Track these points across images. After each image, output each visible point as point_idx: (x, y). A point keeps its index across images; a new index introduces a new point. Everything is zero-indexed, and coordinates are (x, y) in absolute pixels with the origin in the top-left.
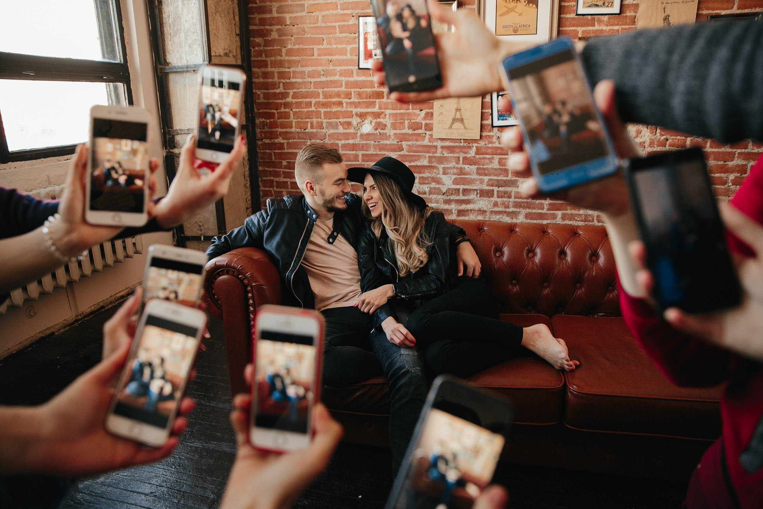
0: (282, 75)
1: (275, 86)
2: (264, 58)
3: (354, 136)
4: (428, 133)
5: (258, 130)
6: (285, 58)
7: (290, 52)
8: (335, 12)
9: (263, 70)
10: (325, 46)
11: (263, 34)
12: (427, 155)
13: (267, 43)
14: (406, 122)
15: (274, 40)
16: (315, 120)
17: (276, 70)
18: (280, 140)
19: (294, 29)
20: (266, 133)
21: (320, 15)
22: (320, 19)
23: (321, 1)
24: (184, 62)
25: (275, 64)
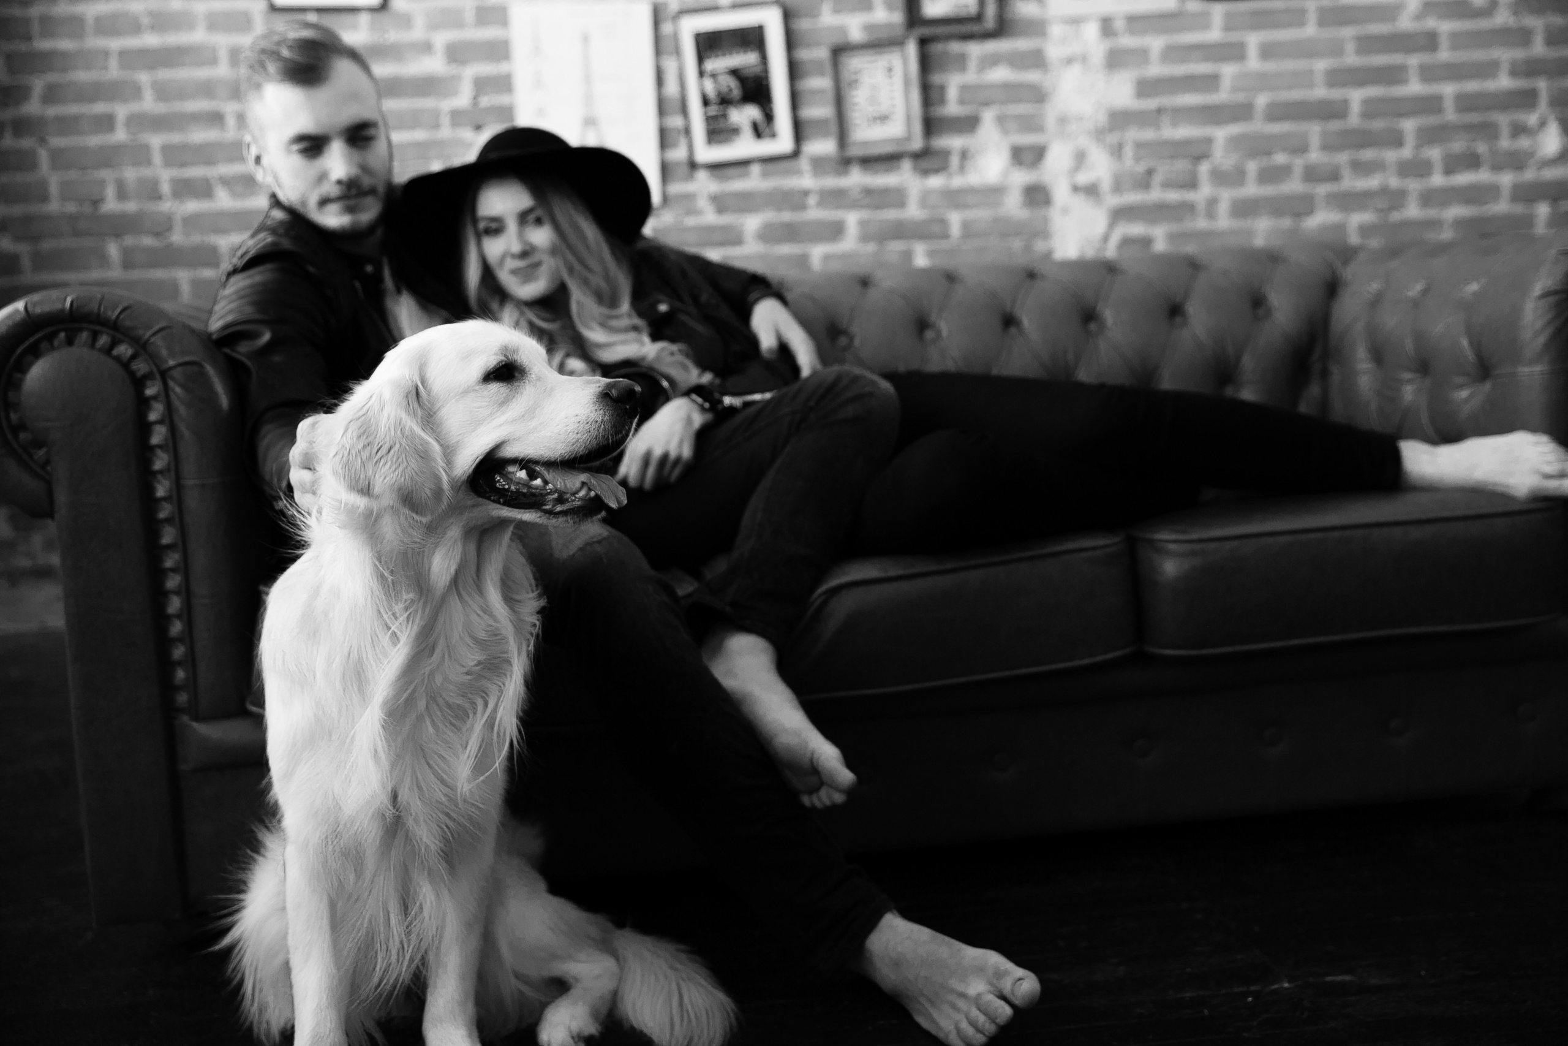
16: (130, 174)
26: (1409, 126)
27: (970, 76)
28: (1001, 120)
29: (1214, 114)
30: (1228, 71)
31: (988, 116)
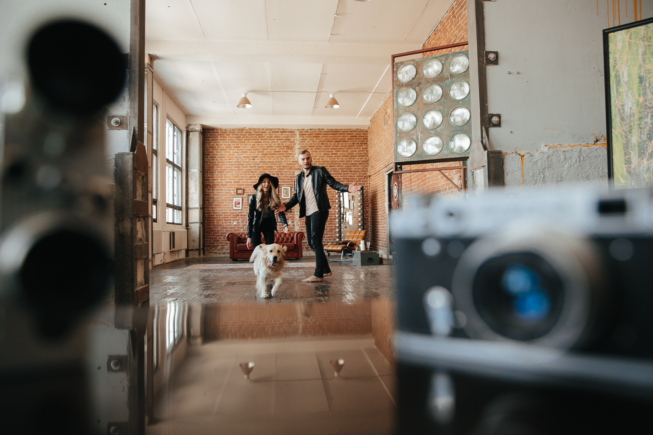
0: (213, 210)
1: (211, 213)
2: (208, 206)
3: (232, 225)
5: (205, 224)
6: (214, 206)
7: (215, 205)
8: (227, 196)
9: (208, 209)
10: (224, 204)
11: (208, 200)
13: (209, 203)
15: (211, 202)
16: (221, 221)
17: (212, 209)
19: (217, 200)
20: (207, 225)
21: (223, 197)
22: (224, 198)
23: (224, 193)
24: (193, 207)
25: (211, 208)
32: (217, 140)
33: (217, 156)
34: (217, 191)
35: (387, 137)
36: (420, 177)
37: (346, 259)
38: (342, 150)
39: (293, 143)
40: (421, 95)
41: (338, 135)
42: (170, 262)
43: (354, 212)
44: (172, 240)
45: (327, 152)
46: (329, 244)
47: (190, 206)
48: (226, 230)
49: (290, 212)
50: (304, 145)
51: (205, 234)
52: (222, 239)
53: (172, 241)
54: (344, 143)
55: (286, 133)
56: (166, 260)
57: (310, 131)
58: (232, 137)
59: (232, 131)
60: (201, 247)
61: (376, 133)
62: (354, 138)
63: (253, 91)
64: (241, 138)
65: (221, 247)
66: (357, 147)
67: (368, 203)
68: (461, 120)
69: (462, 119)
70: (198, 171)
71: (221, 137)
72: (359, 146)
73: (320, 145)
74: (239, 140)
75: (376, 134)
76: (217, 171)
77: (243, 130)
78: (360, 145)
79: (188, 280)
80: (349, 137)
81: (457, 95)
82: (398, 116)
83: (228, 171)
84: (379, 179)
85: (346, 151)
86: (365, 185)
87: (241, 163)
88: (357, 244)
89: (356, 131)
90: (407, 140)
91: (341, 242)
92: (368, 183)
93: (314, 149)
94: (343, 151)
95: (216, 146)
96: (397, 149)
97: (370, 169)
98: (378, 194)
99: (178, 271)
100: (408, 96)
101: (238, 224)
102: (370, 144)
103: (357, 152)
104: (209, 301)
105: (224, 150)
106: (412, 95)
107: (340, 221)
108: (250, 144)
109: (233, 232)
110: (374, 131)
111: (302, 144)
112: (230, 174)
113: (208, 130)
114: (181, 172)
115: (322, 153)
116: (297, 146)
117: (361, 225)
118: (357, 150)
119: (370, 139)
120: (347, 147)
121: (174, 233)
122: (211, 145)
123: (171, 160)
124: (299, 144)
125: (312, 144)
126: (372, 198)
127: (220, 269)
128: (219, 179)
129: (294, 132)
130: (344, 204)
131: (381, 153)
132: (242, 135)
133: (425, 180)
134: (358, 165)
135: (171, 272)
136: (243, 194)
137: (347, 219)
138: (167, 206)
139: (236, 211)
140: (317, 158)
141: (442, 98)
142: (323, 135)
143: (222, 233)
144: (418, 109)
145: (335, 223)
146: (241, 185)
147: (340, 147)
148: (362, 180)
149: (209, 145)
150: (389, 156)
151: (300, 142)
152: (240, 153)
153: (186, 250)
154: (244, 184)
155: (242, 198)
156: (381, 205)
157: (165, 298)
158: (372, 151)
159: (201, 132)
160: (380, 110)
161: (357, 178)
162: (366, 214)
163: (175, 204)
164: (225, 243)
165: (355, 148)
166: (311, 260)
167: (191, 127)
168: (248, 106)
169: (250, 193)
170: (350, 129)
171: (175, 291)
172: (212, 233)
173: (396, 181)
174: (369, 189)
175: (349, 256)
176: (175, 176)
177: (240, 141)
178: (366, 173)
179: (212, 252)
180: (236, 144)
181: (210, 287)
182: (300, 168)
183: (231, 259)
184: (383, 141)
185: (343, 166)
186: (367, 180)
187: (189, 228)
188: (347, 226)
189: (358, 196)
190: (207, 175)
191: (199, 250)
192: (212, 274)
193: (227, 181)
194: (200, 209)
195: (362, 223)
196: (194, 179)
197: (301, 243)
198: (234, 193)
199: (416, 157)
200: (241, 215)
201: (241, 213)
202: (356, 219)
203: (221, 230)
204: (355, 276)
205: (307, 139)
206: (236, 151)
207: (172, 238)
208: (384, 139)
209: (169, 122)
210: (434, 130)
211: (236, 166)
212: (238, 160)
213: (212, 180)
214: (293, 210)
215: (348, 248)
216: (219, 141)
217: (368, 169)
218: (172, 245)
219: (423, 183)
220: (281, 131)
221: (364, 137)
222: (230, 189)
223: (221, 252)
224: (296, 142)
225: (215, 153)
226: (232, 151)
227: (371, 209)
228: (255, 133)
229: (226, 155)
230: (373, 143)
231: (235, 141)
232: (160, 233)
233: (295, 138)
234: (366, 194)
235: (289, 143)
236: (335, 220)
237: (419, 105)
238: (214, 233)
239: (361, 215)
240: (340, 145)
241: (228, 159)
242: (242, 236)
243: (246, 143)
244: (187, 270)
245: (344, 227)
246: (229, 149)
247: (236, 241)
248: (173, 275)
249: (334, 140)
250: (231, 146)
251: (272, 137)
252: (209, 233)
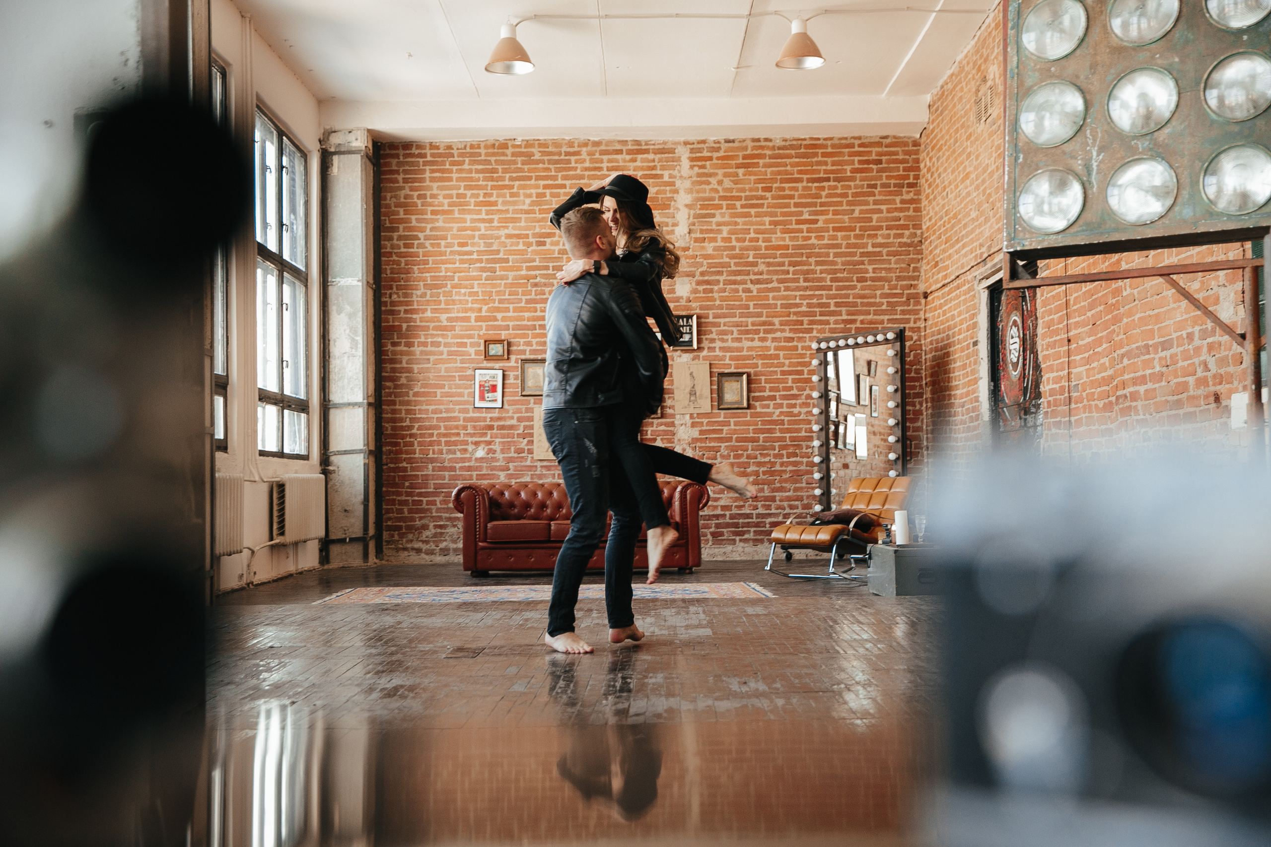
0: (408, 412)
1: (402, 420)
2: (393, 398)
3: (470, 460)
4: (530, 456)
5: (384, 457)
6: (412, 398)
7: (416, 394)
8: (455, 365)
9: (392, 407)
10: (446, 390)
11: (393, 379)
12: (530, 473)
13: (396, 387)
14: (513, 448)
15: (402, 385)
16: (436, 448)
17: (405, 407)
18: (404, 464)
19: (421, 376)
20: (391, 458)
21: (443, 367)
22: (443, 370)
23: (445, 356)
24: (345, 400)
25: (403, 403)
26: (777, 444)
27: (654, 428)
28: (662, 439)
29: (721, 440)
30: (725, 428)
31: (659, 438)
32: (422, 180)
33: (421, 235)
34: (421, 348)
35: (986, 162)
36: (1100, 295)
37: (844, 572)
38: (831, 208)
39: (668, 188)
40: (1103, 17)
41: (820, 159)
42: (269, 582)
43: (874, 414)
44: (275, 508)
45: (784, 214)
46: (788, 523)
47: (336, 396)
48: (450, 475)
49: (659, 415)
50: (707, 195)
51: (384, 489)
52: (439, 505)
53: (275, 514)
54: (839, 185)
55: (645, 156)
56: (255, 573)
57: (724, 146)
58: (470, 171)
59: (468, 150)
60: (372, 531)
61: (950, 147)
62: (874, 167)
63: (536, 17)
64: (500, 174)
65: (433, 531)
66: (884, 198)
67: (921, 386)
68: (1244, 98)
69: (1248, 95)
70: (360, 284)
71: (432, 171)
72: (891, 193)
73: (760, 193)
74: (492, 179)
75: (947, 154)
76: (422, 284)
77: (504, 146)
78: (892, 189)
79: (329, 639)
80: (857, 166)
81: (1232, 13)
82: (1020, 94)
83: (456, 281)
84: (958, 305)
85: (844, 212)
86: (912, 325)
87: (501, 255)
88: (884, 522)
89: (879, 144)
90: (1051, 177)
91: (828, 515)
92: (919, 319)
93: (739, 207)
94: (836, 213)
95: (419, 202)
96: (1015, 206)
97: (926, 271)
98: (957, 356)
99: (295, 610)
100: (1056, 23)
101: (490, 455)
102: (926, 186)
103: (885, 214)
104: (396, 711)
105: (444, 212)
106: (1072, 21)
107: (825, 445)
108: (528, 192)
109: (474, 481)
110: (941, 142)
111: (698, 192)
112: (463, 291)
113: (390, 149)
114: (306, 286)
115: (767, 219)
116: (683, 198)
117: (897, 459)
118: (884, 207)
119: (929, 170)
120: (850, 198)
121: (281, 487)
122: (402, 196)
123: (272, 246)
124: (690, 191)
125: (730, 190)
126: (932, 367)
127: (432, 606)
128: (429, 308)
129: (672, 151)
130: (839, 389)
131: (965, 216)
132: (503, 163)
133: (1116, 306)
134: (885, 257)
135: (275, 613)
136: (506, 357)
137: (850, 440)
138: (260, 399)
139: (484, 415)
140: (748, 236)
141: (1180, 25)
142: (767, 160)
143: (437, 486)
144: (1093, 67)
145: (810, 450)
146: (499, 328)
147: (827, 197)
148: (899, 308)
149: (396, 197)
150: (991, 227)
151: (693, 183)
152: (496, 224)
153: (320, 540)
154: (511, 324)
155: (504, 371)
156: (965, 390)
157: (253, 698)
158: (933, 208)
159: (367, 156)
160: (962, 69)
161: (885, 301)
162: (915, 420)
163: (288, 392)
164: (449, 519)
165: (876, 203)
166: (730, 574)
167: (335, 140)
168: (521, 67)
169: (528, 353)
170: (860, 138)
171: (286, 678)
172: (407, 484)
173: (1016, 309)
174: (922, 339)
175: (857, 561)
176: (287, 299)
177: (495, 183)
178: (913, 283)
179: (405, 549)
180: (481, 192)
181: (400, 663)
182: (693, 269)
183: (466, 569)
184: (973, 176)
185: (835, 263)
186: (919, 307)
187: (331, 468)
188: (848, 460)
189: (886, 363)
190: (390, 297)
191: (363, 540)
192: (406, 621)
193: (453, 315)
194: (366, 407)
195: (900, 451)
196: (348, 308)
197: (696, 517)
198: (477, 353)
199: (1083, 231)
200: (502, 428)
201: (499, 419)
202: (878, 437)
203: (434, 477)
204: (875, 632)
205: (717, 174)
206: (483, 216)
207: (275, 501)
208: (976, 168)
209: (263, 124)
210: (1148, 137)
211: (483, 265)
212: (491, 244)
213: (406, 311)
214: (669, 411)
215: (853, 535)
216: (428, 183)
217: (922, 271)
218: (275, 526)
219: (1110, 316)
220: (630, 147)
221: (906, 161)
222: (465, 340)
223: (433, 547)
224: (678, 183)
225: (414, 223)
226: (468, 217)
227: (929, 404)
228: (546, 158)
229: (451, 229)
230: (938, 181)
231: (481, 183)
232: (236, 485)
233: (675, 173)
234: (915, 356)
235: (657, 188)
236: (809, 443)
237: (1096, 54)
238: (412, 486)
239: (897, 424)
240: (827, 191)
241: (456, 242)
242: (502, 494)
243: (515, 190)
244: (325, 606)
245: (840, 465)
246: (462, 212)
247: (485, 510)
248: (279, 622)
249: (805, 177)
250: (468, 199)
251: (600, 169)
252: (396, 485)
